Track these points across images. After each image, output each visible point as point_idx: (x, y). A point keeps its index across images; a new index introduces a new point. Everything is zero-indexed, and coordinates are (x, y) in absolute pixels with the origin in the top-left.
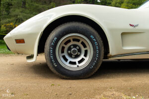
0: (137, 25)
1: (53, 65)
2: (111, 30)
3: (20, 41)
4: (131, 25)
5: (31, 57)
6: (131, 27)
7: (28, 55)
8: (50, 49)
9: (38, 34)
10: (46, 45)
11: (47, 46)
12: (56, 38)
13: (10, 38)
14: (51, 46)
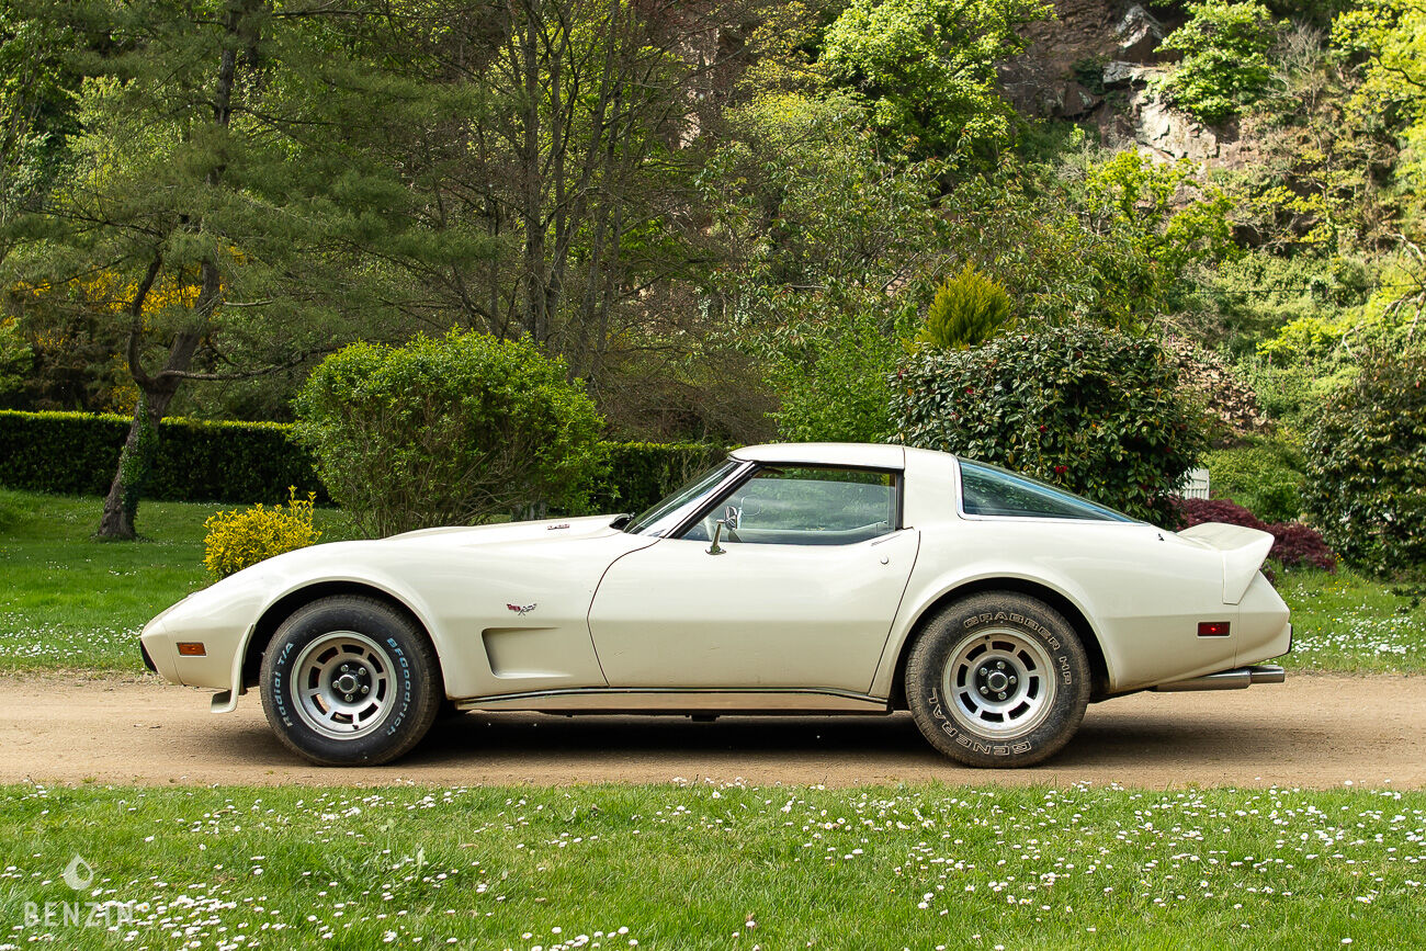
0: (532, 608)
1: (281, 721)
2: (449, 624)
3: (191, 648)
4: (510, 607)
5: (223, 698)
6: (513, 611)
7: (219, 691)
8: (274, 677)
9: (241, 629)
10: (263, 664)
11: (267, 669)
12: (290, 645)
13: (160, 639)
14: (277, 667)
